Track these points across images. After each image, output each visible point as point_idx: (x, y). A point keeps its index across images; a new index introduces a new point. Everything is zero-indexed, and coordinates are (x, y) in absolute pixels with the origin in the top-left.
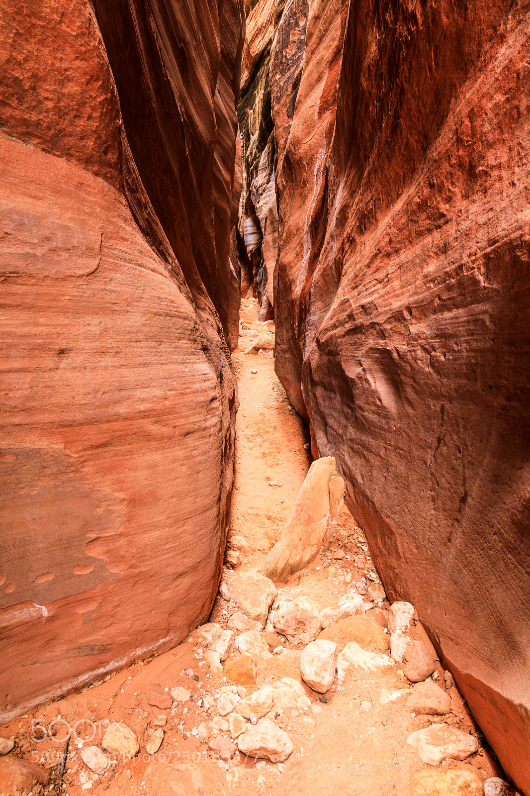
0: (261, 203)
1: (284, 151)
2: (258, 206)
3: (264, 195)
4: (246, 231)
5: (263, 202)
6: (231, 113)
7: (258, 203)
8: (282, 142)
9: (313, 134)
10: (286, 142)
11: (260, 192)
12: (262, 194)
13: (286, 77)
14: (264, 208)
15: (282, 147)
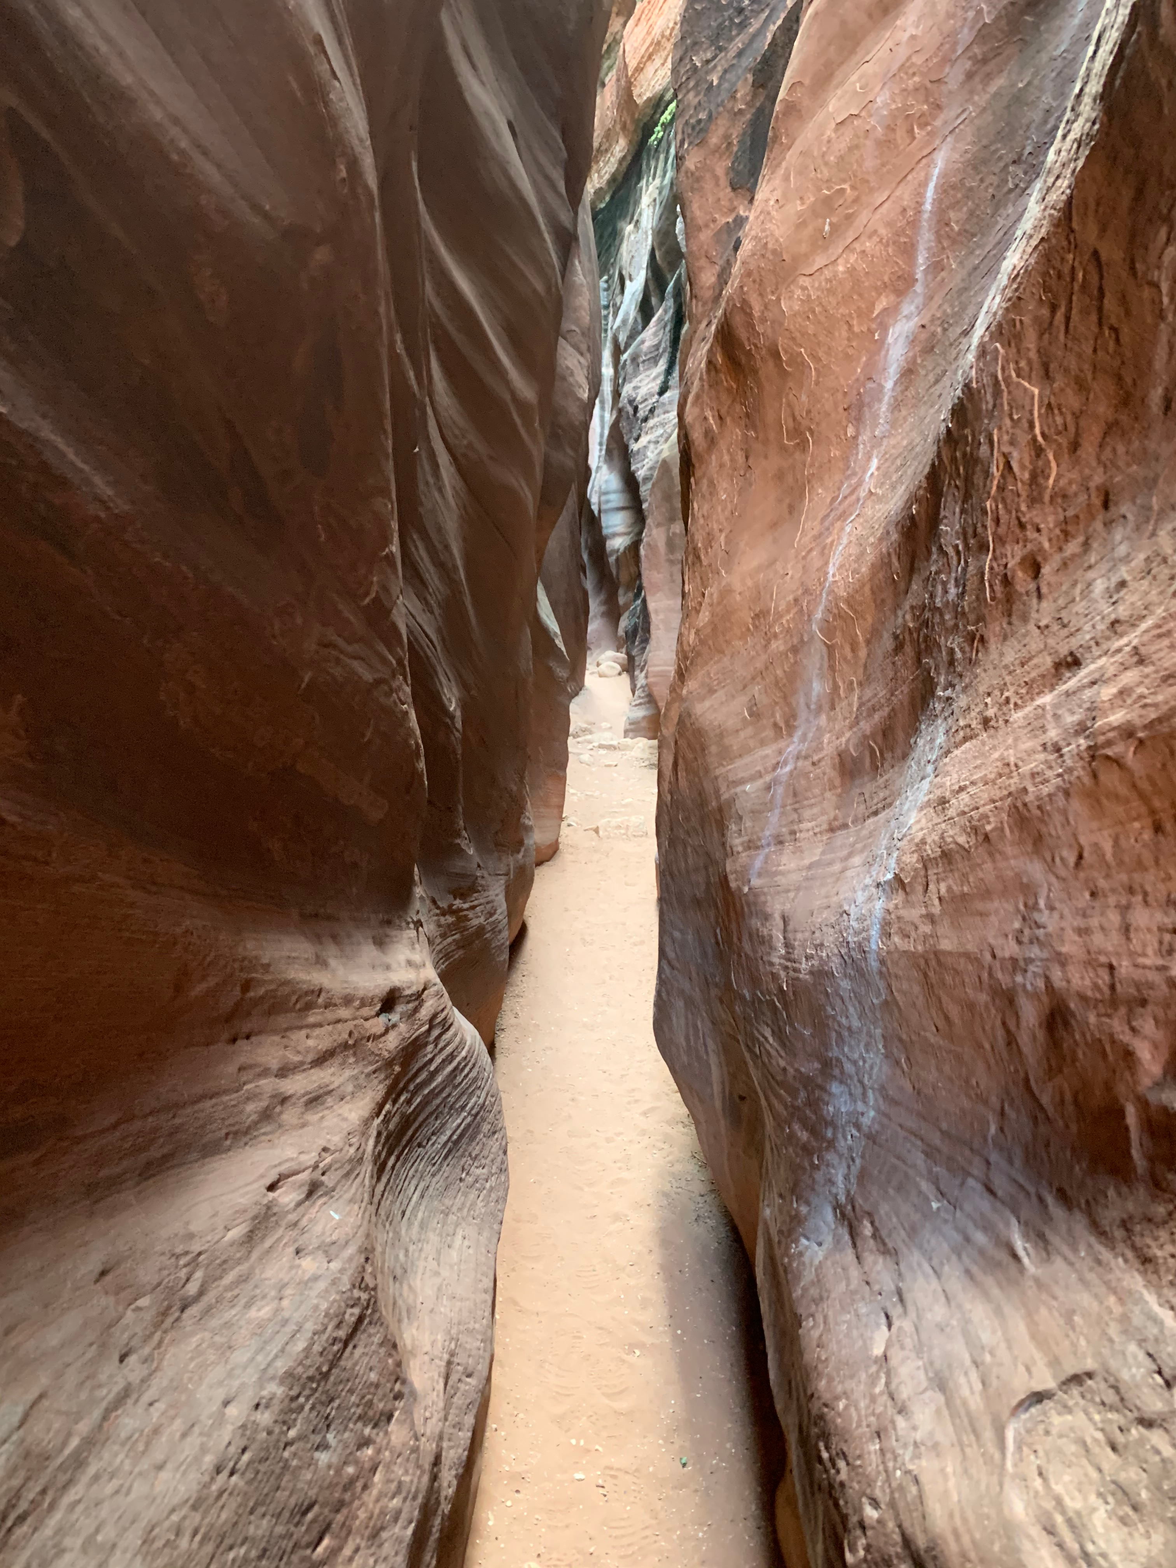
0: (643, 441)
1: (713, 309)
2: (634, 447)
3: (651, 423)
4: (608, 502)
5: (651, 437)
6: (550, 196)
7: (637, 440)
8: (708, 278)
9: (850, 236)
10: (723, 278)
11: (641, 414)
12: (646, 420)
13: (732, 53)
14: (649, 454)
15: (708, 294)
